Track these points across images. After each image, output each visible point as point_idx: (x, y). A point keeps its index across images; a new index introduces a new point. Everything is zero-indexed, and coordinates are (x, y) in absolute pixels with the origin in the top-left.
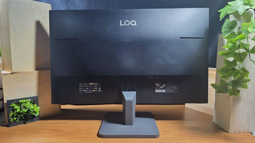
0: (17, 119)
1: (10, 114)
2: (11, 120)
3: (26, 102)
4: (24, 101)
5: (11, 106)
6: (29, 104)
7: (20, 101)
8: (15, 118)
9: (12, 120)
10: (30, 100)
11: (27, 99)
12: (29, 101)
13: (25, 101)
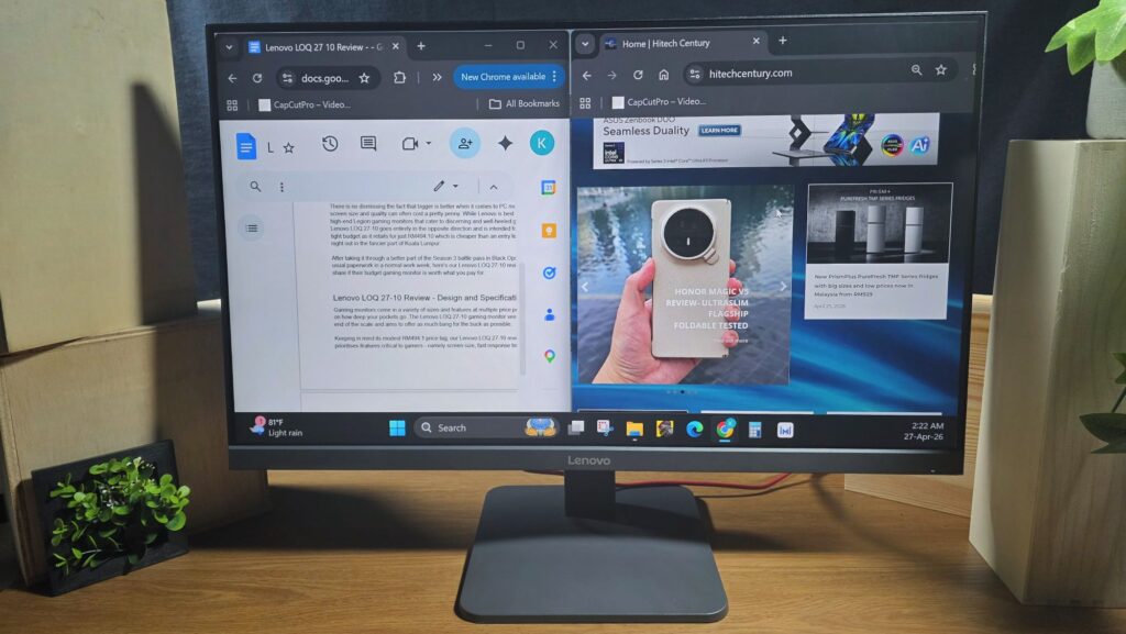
0: (85, 557)
1: (55, 532)
2: (58, 565)
3: (122, 473)
4: (110, 466)
5: (53, 494)
6: (138, 481)
7: (94, 470)
8: (78, 554)
9: (61, 561)
10: (138, 461)
11: (126, 459)
12: (137, 466)
13: (115, 469)
